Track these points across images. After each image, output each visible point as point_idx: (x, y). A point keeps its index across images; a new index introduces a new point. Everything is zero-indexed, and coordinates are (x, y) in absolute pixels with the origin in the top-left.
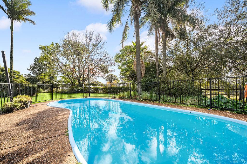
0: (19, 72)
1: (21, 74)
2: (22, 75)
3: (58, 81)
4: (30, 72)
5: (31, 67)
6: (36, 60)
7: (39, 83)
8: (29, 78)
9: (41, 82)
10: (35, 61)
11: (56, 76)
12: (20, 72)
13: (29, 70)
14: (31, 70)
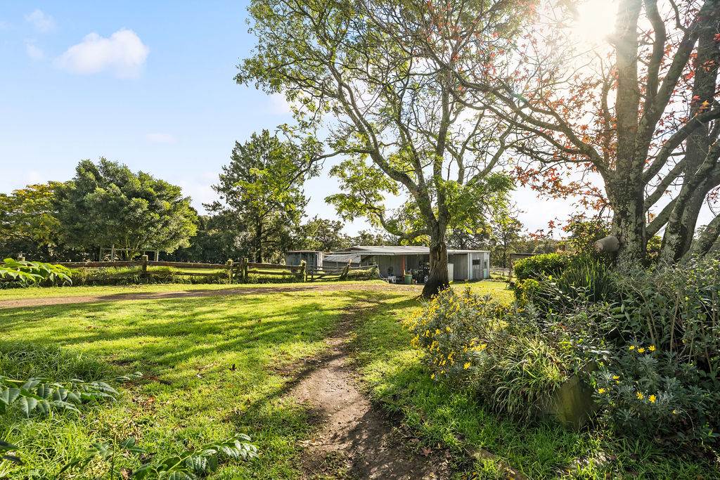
0: (177, 190)
1: (184, 197)
2: (186, 199)
3: (303, 227)
4: (221, 198)
5: (222, 178)
6: (239, 153)
7: (245, 233)
8: (215, 217)
9: (251, 230)
10: (236, 157)
11: (300, 208)
12: (179, 189)
13: (219, 189)
14: (223, 190)
